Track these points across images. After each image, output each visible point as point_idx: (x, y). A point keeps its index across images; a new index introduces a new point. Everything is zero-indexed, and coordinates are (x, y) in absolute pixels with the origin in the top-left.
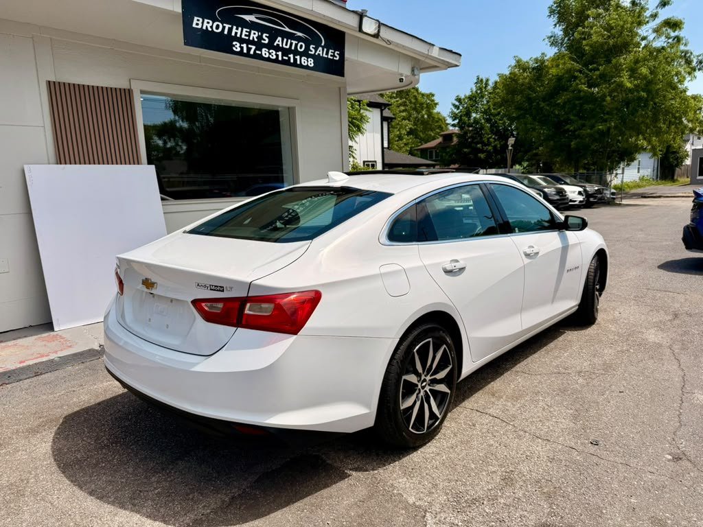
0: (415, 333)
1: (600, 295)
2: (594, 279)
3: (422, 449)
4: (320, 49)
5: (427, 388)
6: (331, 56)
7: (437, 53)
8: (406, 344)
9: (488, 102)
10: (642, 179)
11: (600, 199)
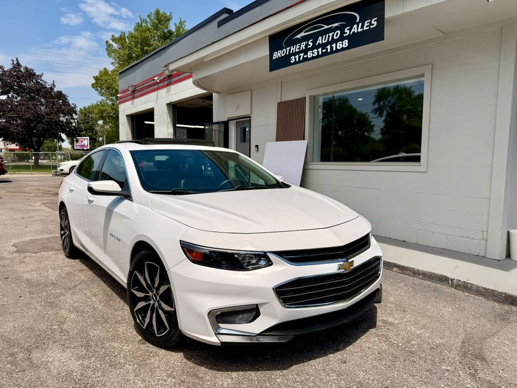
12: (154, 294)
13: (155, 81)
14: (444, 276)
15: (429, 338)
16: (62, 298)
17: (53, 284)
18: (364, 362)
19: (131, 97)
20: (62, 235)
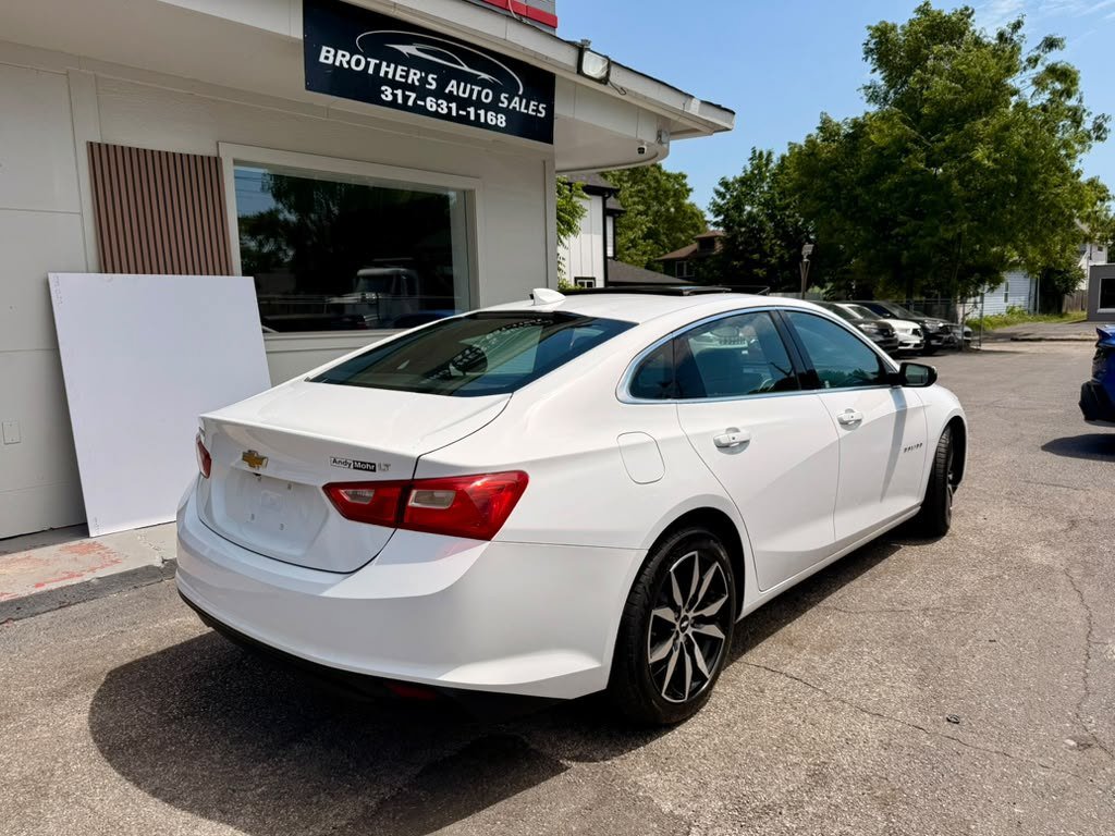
0: (673, 542)
1: (954, 489)
2: (946, 464)
3: (680, 728)
4: (517, 99)
5: (690, 631)
6: (533, 110)
7: (698, 107)
8: (657, 559)
9: (770, 188)
10: (1011, 311)
11: (947, 342)
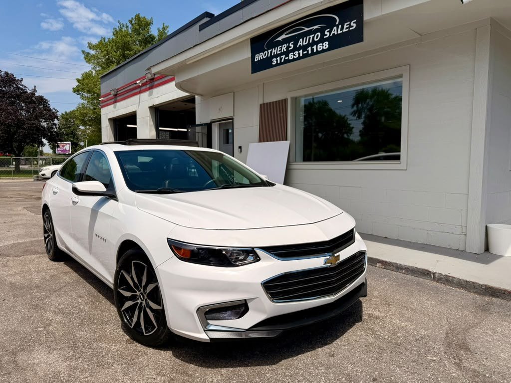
12: (141, 293)
13: (137, 85)
14: (427, 270)
15: (414, 330)
16: (46, 300)
17: (37, 287)
18: (352, 355)
19: (113, 100)
20: (45, 238)
